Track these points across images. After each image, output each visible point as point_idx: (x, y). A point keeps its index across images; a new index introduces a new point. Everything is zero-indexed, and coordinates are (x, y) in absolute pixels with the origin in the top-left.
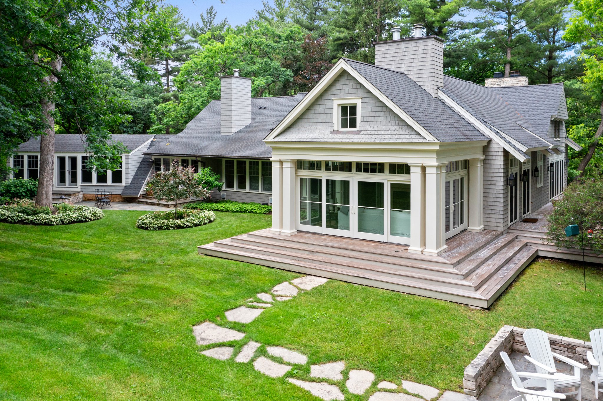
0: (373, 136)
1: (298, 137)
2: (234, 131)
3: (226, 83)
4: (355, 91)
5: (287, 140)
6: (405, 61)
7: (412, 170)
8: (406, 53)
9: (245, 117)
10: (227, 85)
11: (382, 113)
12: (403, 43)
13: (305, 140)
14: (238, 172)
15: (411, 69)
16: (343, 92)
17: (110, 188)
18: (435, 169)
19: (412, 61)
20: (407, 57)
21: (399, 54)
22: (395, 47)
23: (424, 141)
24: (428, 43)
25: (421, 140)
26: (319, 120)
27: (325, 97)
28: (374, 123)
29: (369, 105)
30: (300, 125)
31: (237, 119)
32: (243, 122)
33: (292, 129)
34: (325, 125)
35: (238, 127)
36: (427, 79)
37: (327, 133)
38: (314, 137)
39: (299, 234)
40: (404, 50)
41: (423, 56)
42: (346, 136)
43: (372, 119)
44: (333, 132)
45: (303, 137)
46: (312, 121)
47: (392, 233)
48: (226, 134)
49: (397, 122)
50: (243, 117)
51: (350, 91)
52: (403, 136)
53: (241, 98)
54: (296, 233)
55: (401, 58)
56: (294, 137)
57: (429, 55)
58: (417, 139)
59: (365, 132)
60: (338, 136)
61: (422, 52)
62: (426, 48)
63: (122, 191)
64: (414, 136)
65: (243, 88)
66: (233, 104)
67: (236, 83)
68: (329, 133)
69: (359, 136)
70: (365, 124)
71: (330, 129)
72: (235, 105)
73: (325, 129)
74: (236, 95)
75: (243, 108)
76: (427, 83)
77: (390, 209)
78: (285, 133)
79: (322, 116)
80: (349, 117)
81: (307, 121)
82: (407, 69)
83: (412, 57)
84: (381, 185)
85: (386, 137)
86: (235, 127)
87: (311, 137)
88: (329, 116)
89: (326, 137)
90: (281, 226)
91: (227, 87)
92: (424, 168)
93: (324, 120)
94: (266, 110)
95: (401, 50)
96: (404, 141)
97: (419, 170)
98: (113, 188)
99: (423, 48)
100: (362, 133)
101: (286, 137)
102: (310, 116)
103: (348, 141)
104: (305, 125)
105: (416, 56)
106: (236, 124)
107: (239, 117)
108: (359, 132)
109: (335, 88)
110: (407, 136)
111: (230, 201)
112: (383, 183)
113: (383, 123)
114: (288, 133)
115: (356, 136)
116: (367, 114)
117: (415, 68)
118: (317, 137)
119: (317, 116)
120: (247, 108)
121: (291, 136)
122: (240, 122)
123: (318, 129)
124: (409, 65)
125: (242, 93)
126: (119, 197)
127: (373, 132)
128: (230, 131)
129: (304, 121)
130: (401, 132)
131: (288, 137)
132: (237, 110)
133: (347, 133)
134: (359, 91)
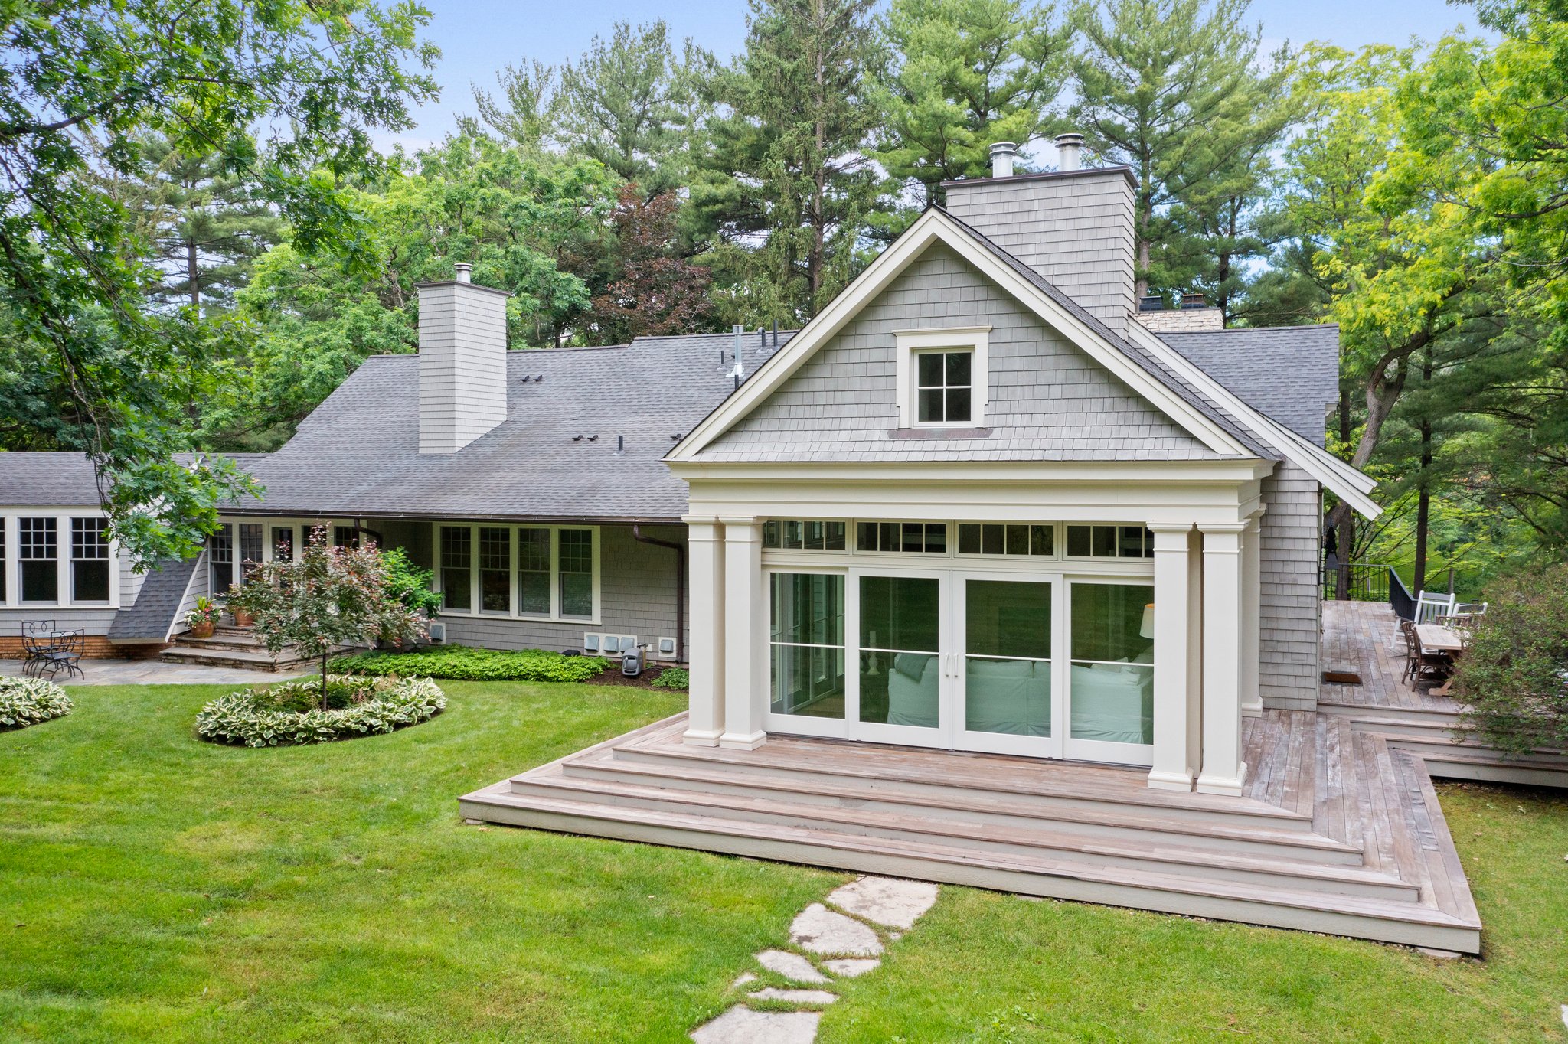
0: (1036, 444)
1: (779, 447)
2: (460, 444)
3: (435, 301)
4: (967, 308)
5: (745, 458)
6: (1039, 238)
7: (1159, 543)
8: (1041, 216)
9: (491, 403)
10: (438, 308)
11: (1060, 376)
12: (1030, 185)
13: (807, 457)
14: (484, 562)
15: (1054, 259)
16: (928, 310)
17: (66, 616)
18: (1234, 539)
19: (1058, 237)
20: (1042, 227)
21: (1019, 218)
22: (1006, 197)
23: (1208, 456)
24: (1106, 188)
25: (1198, 454)
26: (849, 397)
27: (867, 328)
28: (1032, 406)
29: (1015, 349)
30: (783, 412)
31: (470, 408)
32: (484, 417)
33: (756, 425)
34: (870, 410)
35: (471, 430)
36: (1105, 290)
37: (876, 435)
38: (836, 447)
39: (774, 743)
40: (1036, 205)
41: (1090, 223)
42: (943, 444)
43: (1027, 392)
44: (897, 433)
45: (799, 447)
46: (821, 398)
47: (1075, 733)
48: (437, 451)
49: (1108, 402)
50: (485, 403)
51: (952, 309)
52: (1135, 443)
53: (478, 346)
54: (764, 742)
55: (1024, 229)
56: (766, 447)
57: (1107, 222)
58: (1183, 451)
59: (1006, 433)
60: (919, 445)
61: (1087, 212)
62: (1100, 200)
63: (109, 624)
64: (1170, 443)
65: (484, 319)
66: (457, 364)
67: (466, 302)
68: (885, 436)
69: (989, 444)
70: (1004, 407)
71: (885, 423)
72: (464, 365)
73: (871, 423)
74: (465, 337)
75: (486, 375)
76: (1104, 301)
77: (1069, 660)
78: (735, 437)
79: (857, 384)
80: (945, 387)
81: (808, 398)
82: (1043, 259)
83: (1059, 225)
84: (1041, 592)
85: (1080, 444)
86: (464, 429)
87: (825, 447)
88: (881, 383)
89: (876, 446)
90: (721, 721)
91: (439, 315)
92: (1196, 538)
93: (866, 397)
94: (543, 383)
95: (1026, 207)
96: (1141, 455)
97: (1181, 543)
98: (79, 616)
99: (1091, 201)
100: (996, 433)
101: (739, 447)
102: (818, 384)
103: (953, 457)
104: (800, 412)
105: (1071, 225)
106: (468, 423)
107: (474, 402)
108: (984, 432)
109: (899, 298)
110: (1149, 443)
111: (467, 650)
112: (1049, 585)
113: (1064, 405)
114: (744, 436)
115: (979, 444)
116: (1005, 379)
117: (1066, 259)
118: (846, 447)
119: (841, 384)
120: (495, 376)
121: (758, 447)
122: (478, 416)
123: (847, 424)
124: (1048, 248)
125: (483, 333)
126: (98, 643)
127: (1031, 433)
128: (449, 443)
129: (795, 398)
130: (1124, 431)
131: (747, 447)
132: (470, 380)
133: (946, 434)
134: (982, 307)
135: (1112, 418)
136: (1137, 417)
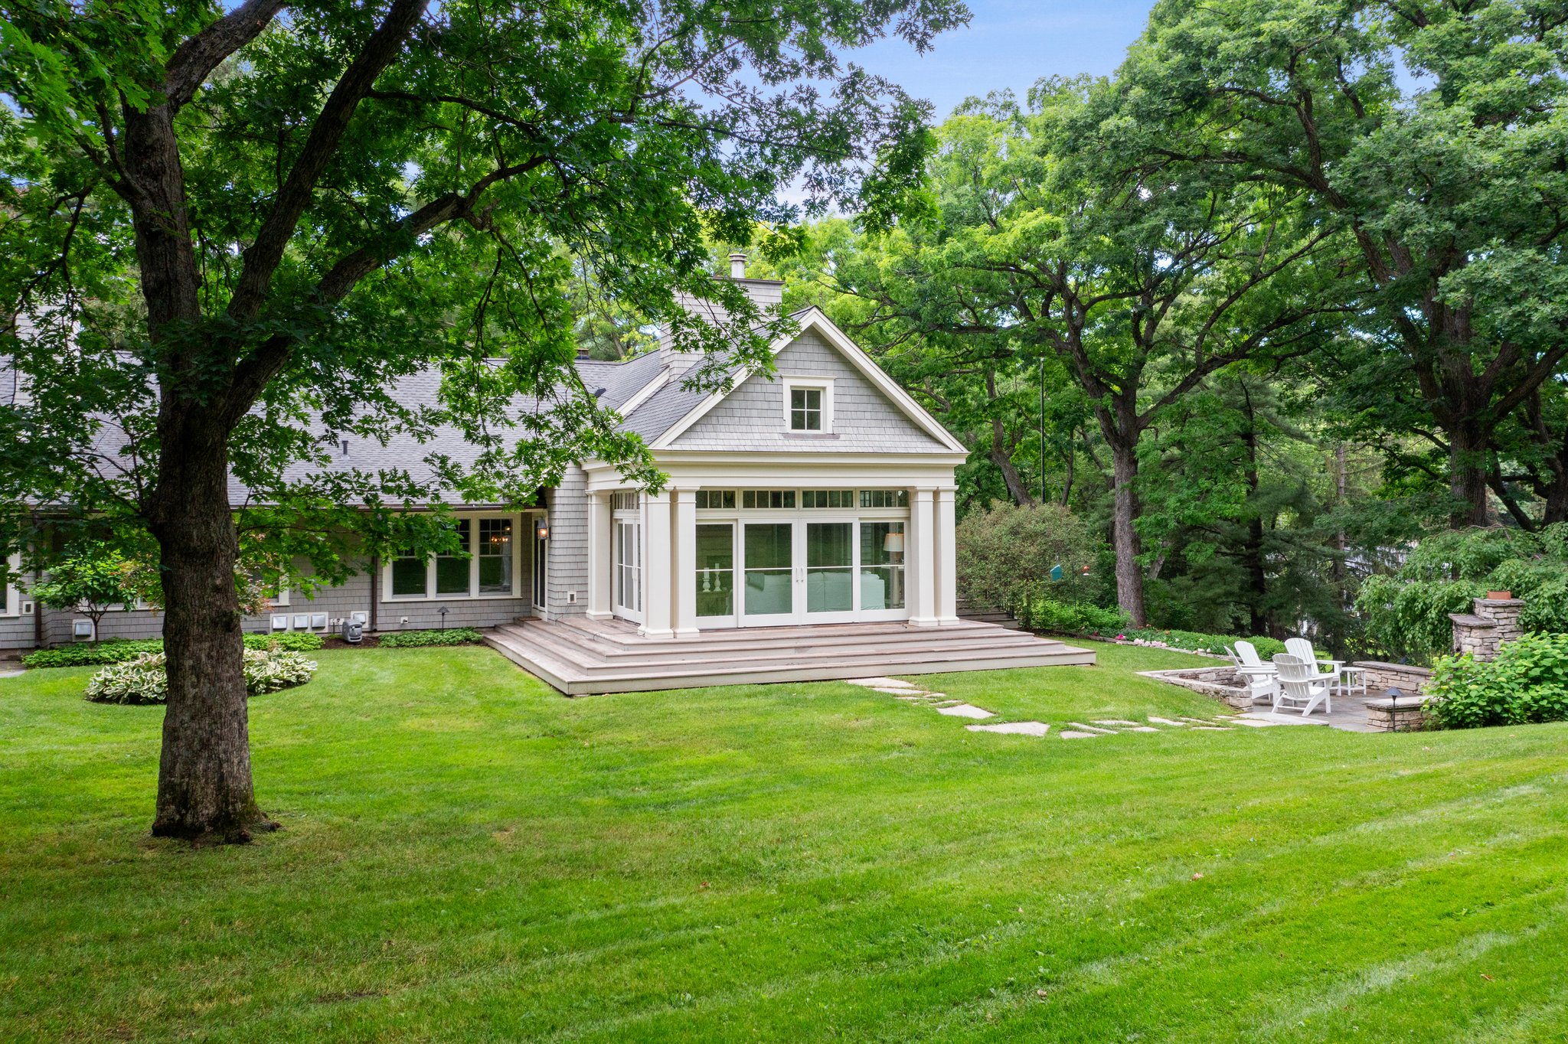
0: (864, 444)
4: (822, 365)
5: (702, 448)
7: (919, 498)
13: (742, 449)
16: (800, 365)
18: (953, 494)
23: (945, 451)
28: (857, 423)
29: (848, 391)
30: (714, 420)
33: (698, 428)
34: (769, 421)
37: (777, 436)
38: (756, 443)
43: (854, 415)
44: (785, 435)
45: (731, 443)
49: (894, 422)
51: (814, 365)
52: (915, 445)
56: (712, 442)
59: (847, 437)
68: (781, 437)
69: (836, 443)
70: (843, 423)
71: (778, 430)
73: (770, 429)
77: (860, 566)
78: (687, 435)
79: (759, 405)
80: (806, 410)
81: (728, 412)
87: (749, 443)
88: (774, 405)
89: (778, 443)
90: (674, 621)
92: (937, 494)
93: (764, 413)
97: (930, 497)
100: (842, 437)
104: (726, 420)
108: (834, 436)
109: (789, 356)
112: (850, 525)
113: (873, 423)
114: (693, 435)
116: (843, 407)
118: (761, 443)
119: (750, 405)
121: (706, 442)
123: (755, 429)
127: (860, 437)
130: (905, 438)
131: (699, 442)
134: (830, 366)
135: (897, 431)
136: (909, 431)
